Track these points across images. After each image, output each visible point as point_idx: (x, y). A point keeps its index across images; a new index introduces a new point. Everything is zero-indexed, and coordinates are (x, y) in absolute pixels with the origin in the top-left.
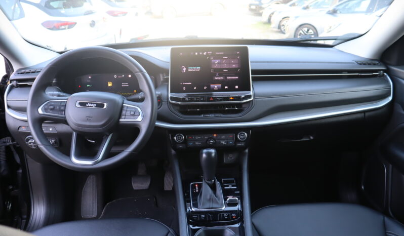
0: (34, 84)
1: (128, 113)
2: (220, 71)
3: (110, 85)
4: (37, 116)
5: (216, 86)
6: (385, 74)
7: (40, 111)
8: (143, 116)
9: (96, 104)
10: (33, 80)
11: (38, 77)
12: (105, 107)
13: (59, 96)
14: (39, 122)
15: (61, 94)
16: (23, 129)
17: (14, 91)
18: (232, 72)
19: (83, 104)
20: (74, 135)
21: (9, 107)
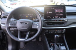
0: (7, 17)
1: (34, 25)
2: (58, 13)
3: (27, 17)
4: (8, 26)
5: (56, 17)
7: (9, 25)
8: (39, 26)
9: (25, 23)
10: (7, 16)
11: (8, 15)
12: (28, 24)
13: (14, 20)
14: (9, 28)
15: (15, 20)
16: (5, 29)
17: (3, 19)
18: (61, 13)
19: (21, 23)
20: (19, 31)
21: (1, 23)
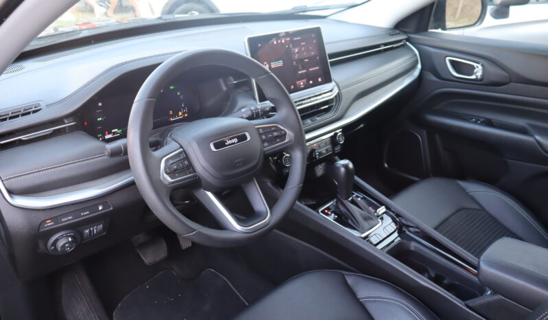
2: (302, 63)
5: (301, 83)
6: (408, 43)
9: (237, 137)
12: (249, 139)
16: (48, 226)
21: (10, 193)
